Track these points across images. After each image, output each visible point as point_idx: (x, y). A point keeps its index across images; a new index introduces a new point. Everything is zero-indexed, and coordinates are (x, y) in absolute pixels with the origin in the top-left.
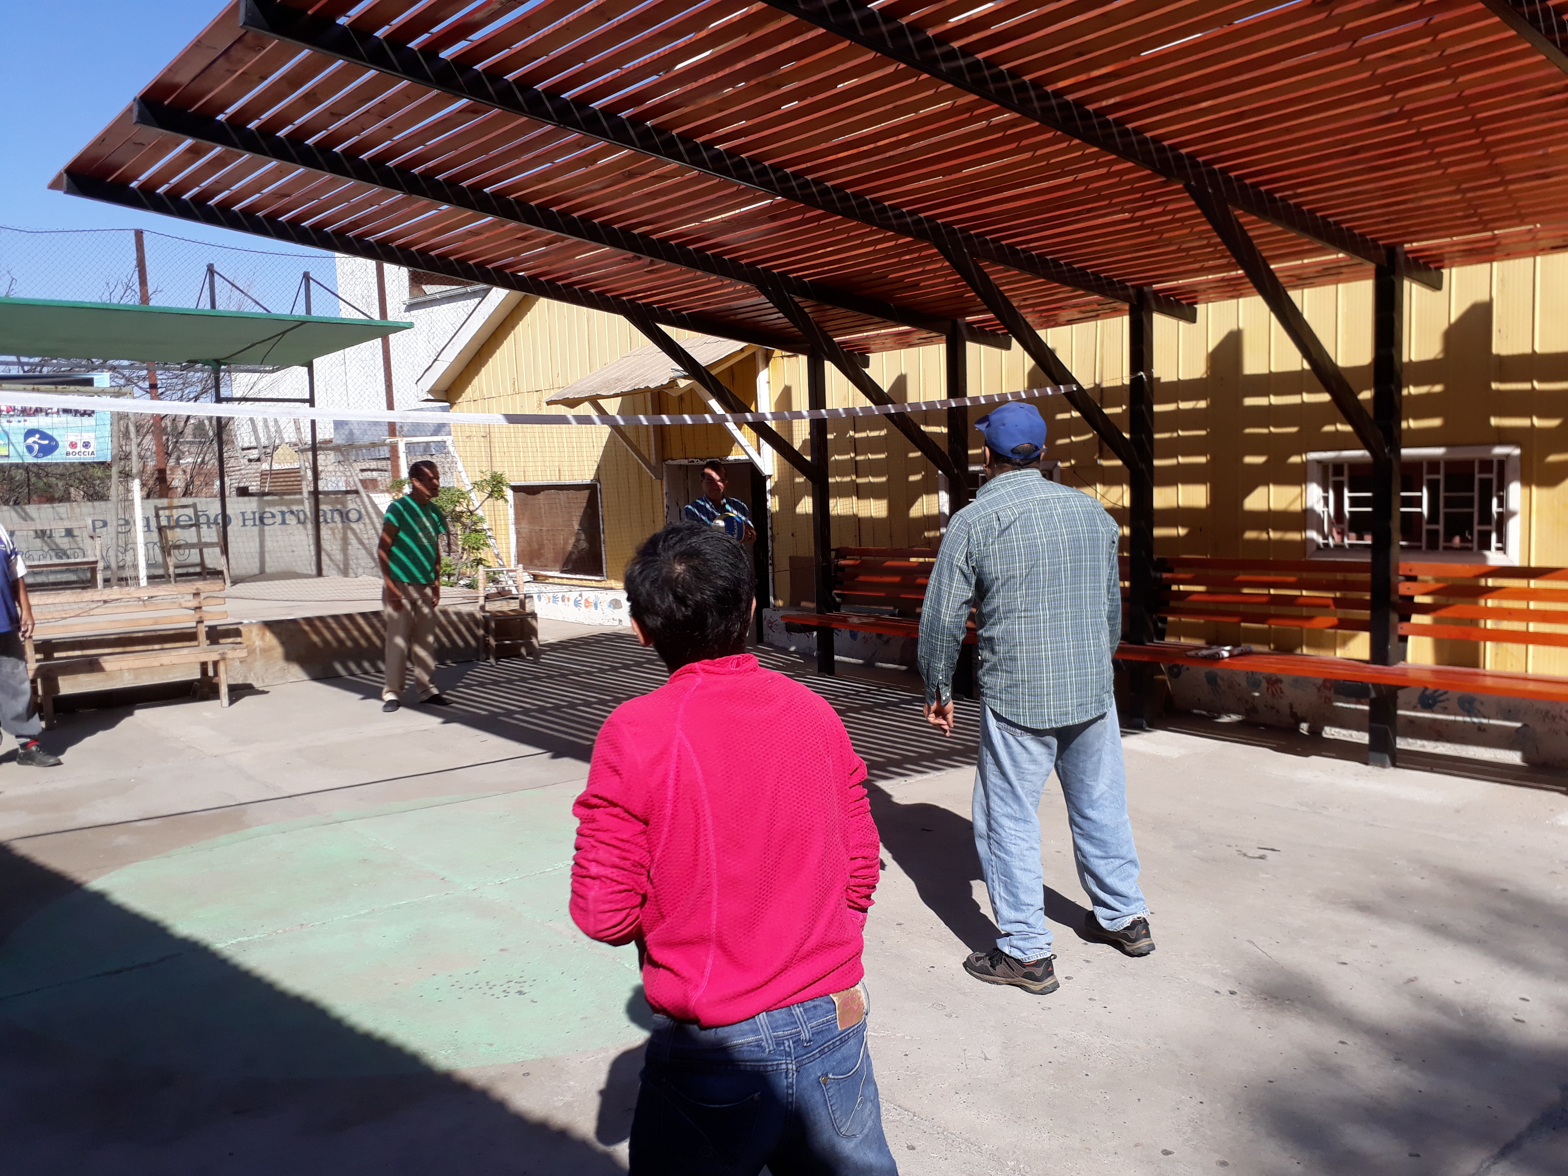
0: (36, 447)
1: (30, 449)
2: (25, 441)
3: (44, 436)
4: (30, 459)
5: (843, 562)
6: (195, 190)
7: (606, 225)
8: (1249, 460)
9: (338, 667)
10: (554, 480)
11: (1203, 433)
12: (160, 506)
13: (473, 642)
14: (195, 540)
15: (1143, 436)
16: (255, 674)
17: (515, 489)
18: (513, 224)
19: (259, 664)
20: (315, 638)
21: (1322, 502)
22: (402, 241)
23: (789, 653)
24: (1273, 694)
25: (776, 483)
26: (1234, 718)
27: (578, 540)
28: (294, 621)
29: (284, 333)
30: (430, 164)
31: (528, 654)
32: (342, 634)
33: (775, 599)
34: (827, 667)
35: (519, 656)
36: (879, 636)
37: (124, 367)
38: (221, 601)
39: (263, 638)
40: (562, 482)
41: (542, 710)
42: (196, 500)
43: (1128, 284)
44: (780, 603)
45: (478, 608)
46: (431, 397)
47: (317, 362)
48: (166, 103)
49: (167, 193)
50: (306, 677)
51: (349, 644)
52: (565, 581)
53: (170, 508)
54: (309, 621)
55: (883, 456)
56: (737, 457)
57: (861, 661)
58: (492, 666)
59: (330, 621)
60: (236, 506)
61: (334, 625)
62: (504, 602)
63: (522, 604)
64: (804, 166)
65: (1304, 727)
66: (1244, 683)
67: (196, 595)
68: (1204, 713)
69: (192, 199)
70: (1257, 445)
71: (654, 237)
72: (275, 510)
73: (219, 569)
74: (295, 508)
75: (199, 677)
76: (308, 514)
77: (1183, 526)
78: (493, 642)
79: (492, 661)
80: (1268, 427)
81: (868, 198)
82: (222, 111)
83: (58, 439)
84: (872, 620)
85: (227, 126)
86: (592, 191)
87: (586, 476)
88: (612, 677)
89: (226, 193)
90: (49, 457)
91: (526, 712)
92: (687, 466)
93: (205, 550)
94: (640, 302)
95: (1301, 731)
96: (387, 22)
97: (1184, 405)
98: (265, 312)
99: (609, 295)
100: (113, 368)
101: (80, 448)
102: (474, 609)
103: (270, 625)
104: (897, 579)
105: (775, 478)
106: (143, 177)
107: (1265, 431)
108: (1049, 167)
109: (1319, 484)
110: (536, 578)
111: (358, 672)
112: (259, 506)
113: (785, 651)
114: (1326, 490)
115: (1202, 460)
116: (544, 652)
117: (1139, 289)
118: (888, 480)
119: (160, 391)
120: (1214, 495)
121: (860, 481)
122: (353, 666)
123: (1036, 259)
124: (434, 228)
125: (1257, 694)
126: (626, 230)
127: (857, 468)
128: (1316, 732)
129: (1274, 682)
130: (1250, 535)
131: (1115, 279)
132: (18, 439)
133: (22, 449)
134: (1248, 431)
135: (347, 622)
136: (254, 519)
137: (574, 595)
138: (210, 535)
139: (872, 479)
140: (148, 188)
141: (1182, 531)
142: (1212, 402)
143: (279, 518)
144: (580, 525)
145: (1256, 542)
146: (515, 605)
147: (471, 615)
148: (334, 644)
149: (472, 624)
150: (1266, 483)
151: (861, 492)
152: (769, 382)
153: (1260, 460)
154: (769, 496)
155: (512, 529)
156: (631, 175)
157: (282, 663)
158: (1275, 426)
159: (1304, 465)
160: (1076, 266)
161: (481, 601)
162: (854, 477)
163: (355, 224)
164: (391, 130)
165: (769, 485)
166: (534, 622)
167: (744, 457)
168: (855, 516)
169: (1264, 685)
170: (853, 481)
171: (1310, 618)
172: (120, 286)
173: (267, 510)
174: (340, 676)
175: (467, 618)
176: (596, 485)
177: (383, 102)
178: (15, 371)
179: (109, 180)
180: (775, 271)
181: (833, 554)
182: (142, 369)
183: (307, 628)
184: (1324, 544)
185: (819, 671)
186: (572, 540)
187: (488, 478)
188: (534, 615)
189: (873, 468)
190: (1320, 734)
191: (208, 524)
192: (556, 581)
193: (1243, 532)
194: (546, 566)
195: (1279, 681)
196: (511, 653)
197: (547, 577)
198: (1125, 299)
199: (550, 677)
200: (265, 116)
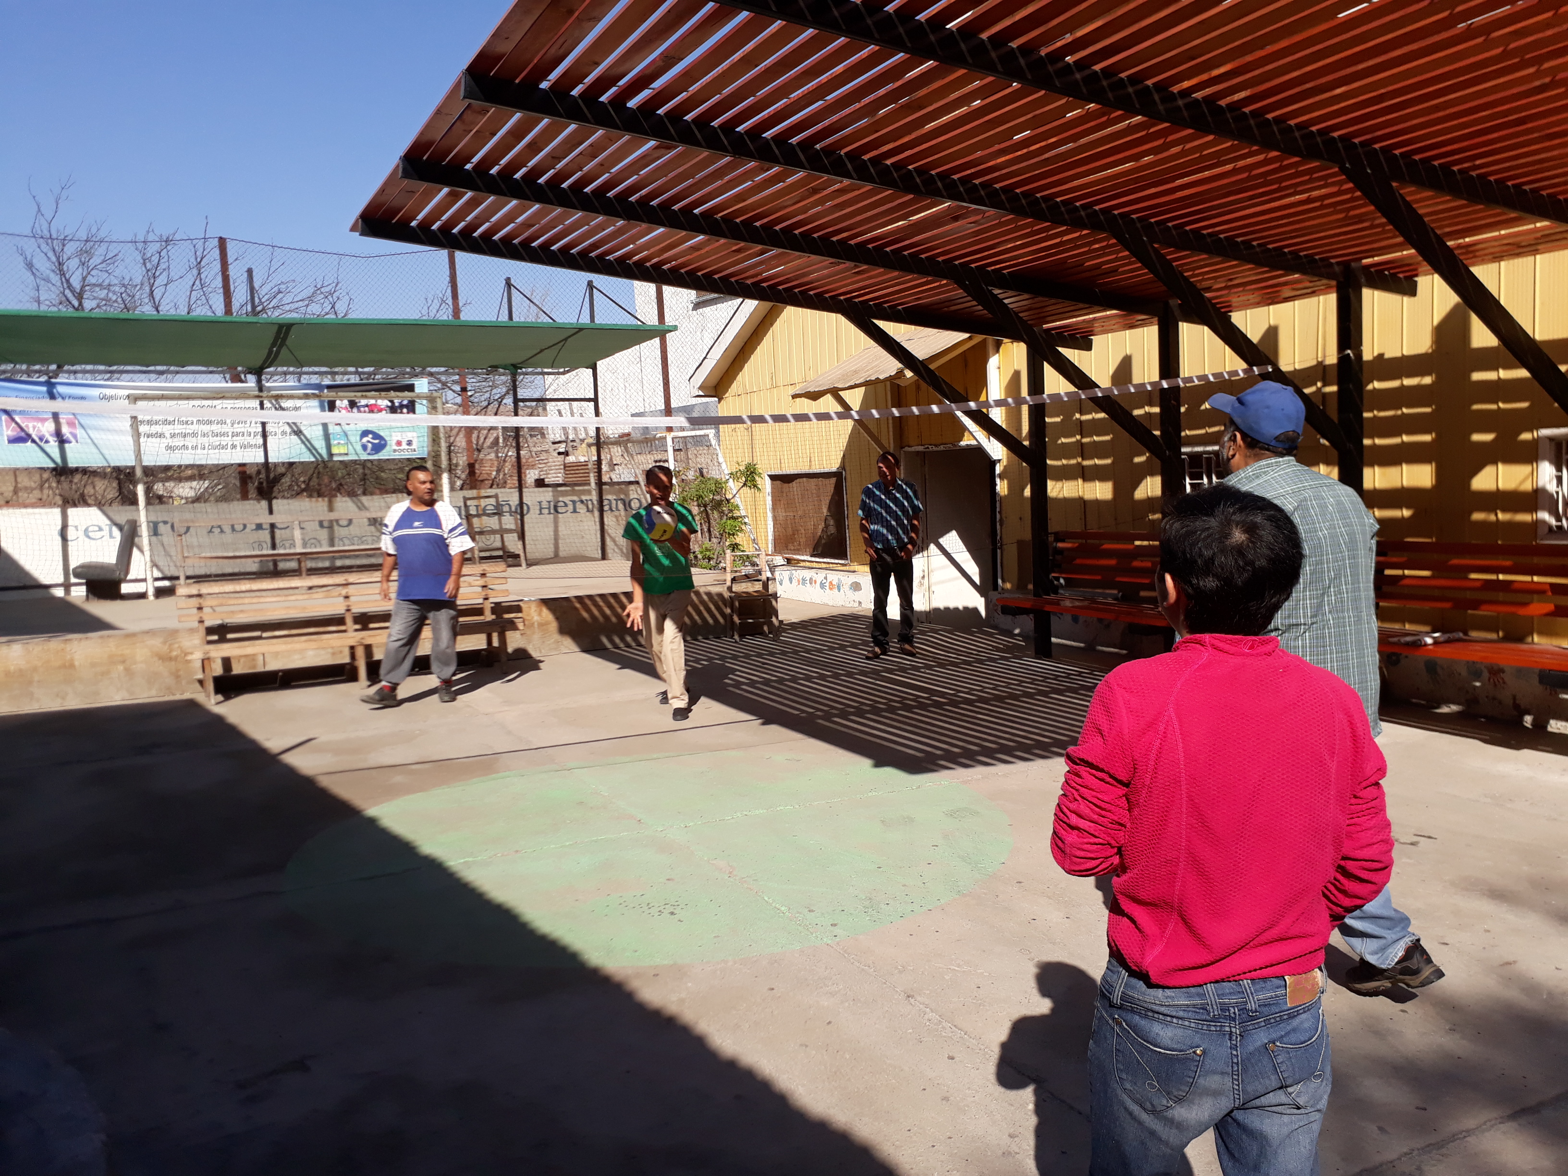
0: (370, 445)
1: (364, 447)
2: (361, 440)
3: (376, 436)
4: (364, 456)
5: (1060, 545)
6: (462, 225)
7: (806, 235)
8: (1476, 437)
9: (605, 640)
10: (805, 469)
11: (1428, 410)
12: (467, 496)
13: (721, 620)
14: (497, 527)
15: (1351, 415)
16: (533, 645)
17: (773, 478)
18: (723, 241)
19: (536, 636)
20: (585, 615)
21: (1555, 481)
22: (636, 258)
23: (1011, 635)
24: (1495, 685)
25: (1005, 467)
26: (1454, 708)
27: (827, 526)
28: (567, 599)
29: (566, 339)
30: (643, 192)
31: (770, 633)
32: (608, 611)
33: (1003, 581)
34: (1044, 650)
35: (762, 634)
36: (1100, 620)
37: (439, 373)
38: (503, 581)
39: (540, 614)
40: (811, 471)
41: (767, 682)
42: (498, 491)
43: (1333, 261)
44: (1008, 586)
45: (726, 589)
46: (701, 393)
47: (599, 363)
48: (425, 158)
49: (439, 229)
50: (577, 649)
51: (614, 619)
52: (815, 565)
53: (479, 498)
54: (579, 598)
55: (1107, 438)
56: (969, 443)
57: (1082, 645)
58: (736, 642)
59: (598, 599)
60: (532, 496)
61: (601, 604)
62: (749, 584)
63: (766, 586)
64: (969, 172)
65: (1528, 720)
66: (1464, 673)
67: (483, 575)
68: (1423, 702)
69: (461, 232)
70: (1485, 422)
71: (852, 242)
72: (567, 499)
73: (517, 552)
74: (584, 498)
75: (485, 647)
76: (595, 502)
77: (1408, 507)
78: (736, 619)
79: (736, 637)
80: (1497, 403)
81: (1038, 195)
82: (468, 161)
83: (387, 439)
84: (1086, 603)
85: (473, 174)
86: (786, 207)
87: (833, 464)
88: (839, 655)
89: (486, 226)
90: (380, 454)
91: (752, 683)
92: (924, 452)
93: (505, 535)
94: (856, 300)
95: (1525, 724)
96: (580, 81)
97: (1408, 382)
98: (551, 321)
99: (827, 296)
100: (431, 374)
101: (404, 446)
102: (722, 589)
103: (546, 602)
104: (1113, 562)
105: (1005, 462)
106: (420, 217)
107: (1493, 407)
108: (1202, 158)
109: (1551, 462)
110: (789, 561)
111: (622, 645)
112: (553, 496)
113: (1009, 633)
114: (1559, 469)
115: (1427, 438)
116: (785, 631)
117: (1346, 265)
118: (1113, 463)
119: (469, 393)
120: (1439, 475)
121: (1086, 463)
122: (617, 640)
123: (1225, 243)
124: (661, 246)
125: (1478, 684)
126: (825, 238)
127: (1083, 451)
128: (1540, 726)
129: (1496, 672)
130: (1478, 516)
131: (1317, 257)
132: (355, 438)
133: (359, 448)
134: (1476, 407)
135: (612, 601)
136: (549, 508)
137: (820, 576)
138: (509, 522)
139: (1097, 462)
140: (425, 225)
141: (1406, 513)
142: (1437, 378)
143: (571, 507)
144: (829, 509)
145: (1484, 524)
146: (758, 587)
147: (720, 595)
148: (601, 619)
149: (720, 603)
150: (1495, 462)
151: (1087, 475)
152: (999, 368)
153: (1488, 437)
154: (998, 481)
155: (770, 515)
156: (815, 191)
157: (557, 636)
158: (1504, 402)
159: (1536, 442)
160: (1270, 246)
161: (729, 583)
162: (1080, 460)
163: (595, 246)
164: (604, 167)
165: (998, 469)
166: (774, 603)
167: (974, 443)
168: (1081, 499)
169: (1486, 674)
170: (1079, 464)
171: (1525, 604)
172: (436, 301)
173: (561, 499)
174: (606, 649)
175: (716, 598)
176: (841, 473)
177: (591, 145)
178: (354, 379)
179: (394, 221)
180: (973, 266)
181: (1051, 538)
182: (454, 374)
183: (578, 605)
184: (1557, 526)
185: (1036, 653)
186: (821, 526)
187: (742, 468)
188: (775, 596)
189: (1098, 450)
190: (1546, 727)
191: (510, 512)
192: (808, 564)
193: (1470, 513)
194: (798, 550)
195: (1502, 671)
196: (755, 631)
197: (799, 561)
198: (1330, 277)
199: (784, 653)
200: (503, 162)
